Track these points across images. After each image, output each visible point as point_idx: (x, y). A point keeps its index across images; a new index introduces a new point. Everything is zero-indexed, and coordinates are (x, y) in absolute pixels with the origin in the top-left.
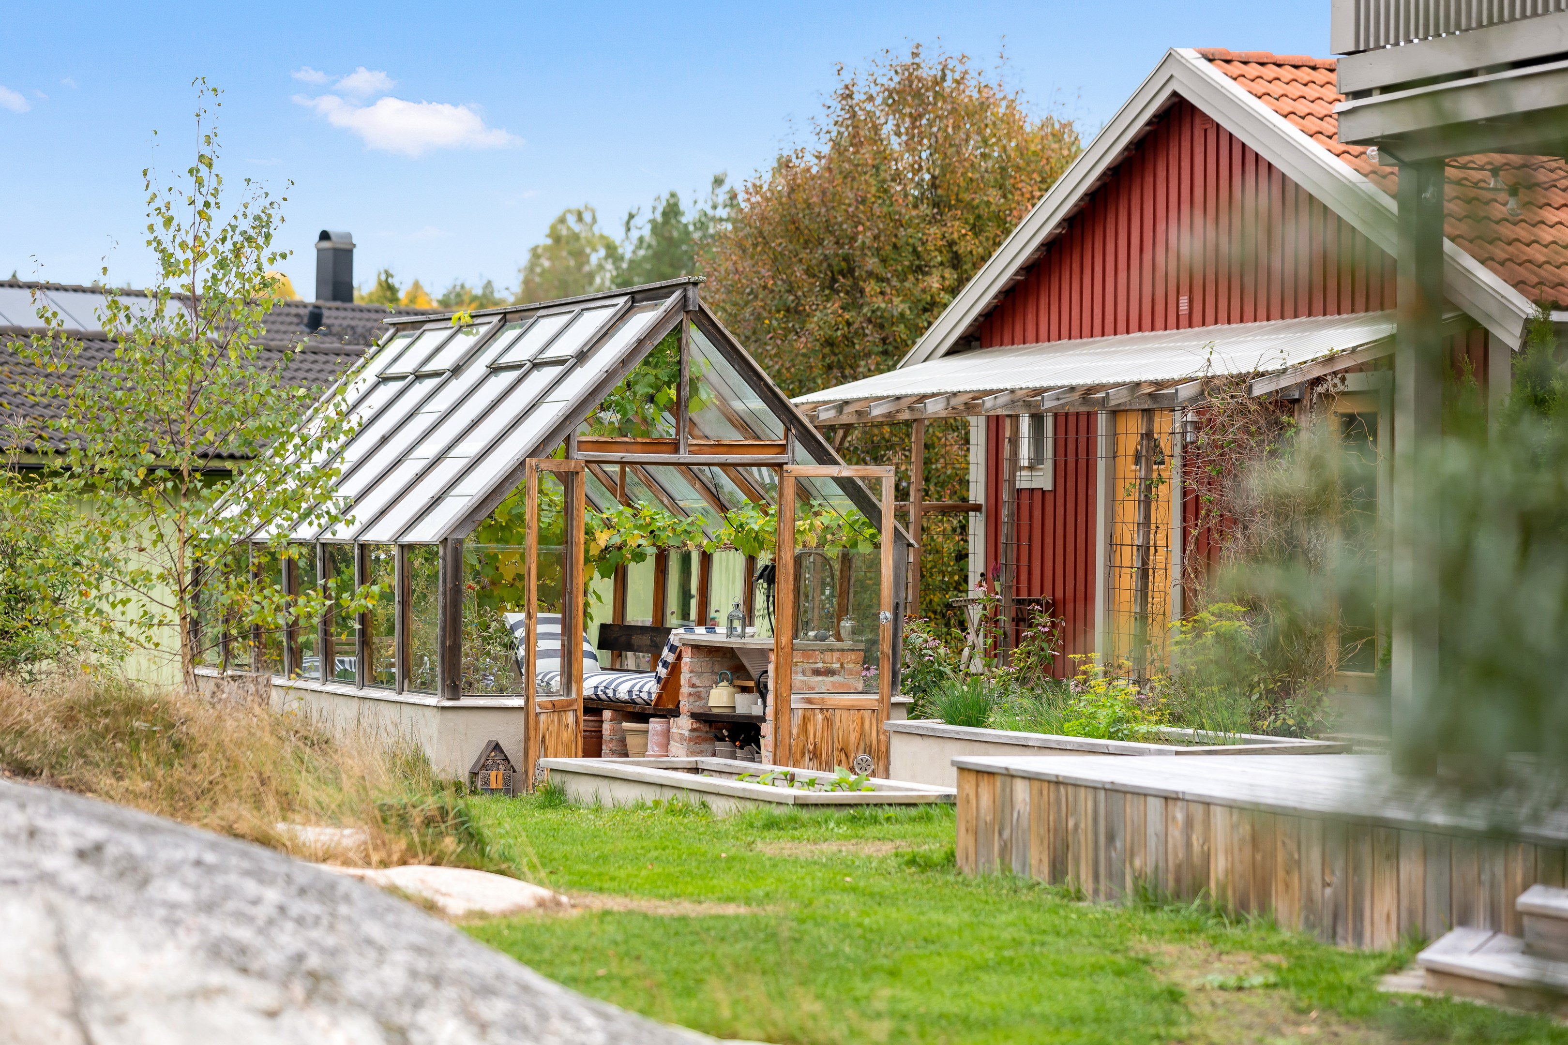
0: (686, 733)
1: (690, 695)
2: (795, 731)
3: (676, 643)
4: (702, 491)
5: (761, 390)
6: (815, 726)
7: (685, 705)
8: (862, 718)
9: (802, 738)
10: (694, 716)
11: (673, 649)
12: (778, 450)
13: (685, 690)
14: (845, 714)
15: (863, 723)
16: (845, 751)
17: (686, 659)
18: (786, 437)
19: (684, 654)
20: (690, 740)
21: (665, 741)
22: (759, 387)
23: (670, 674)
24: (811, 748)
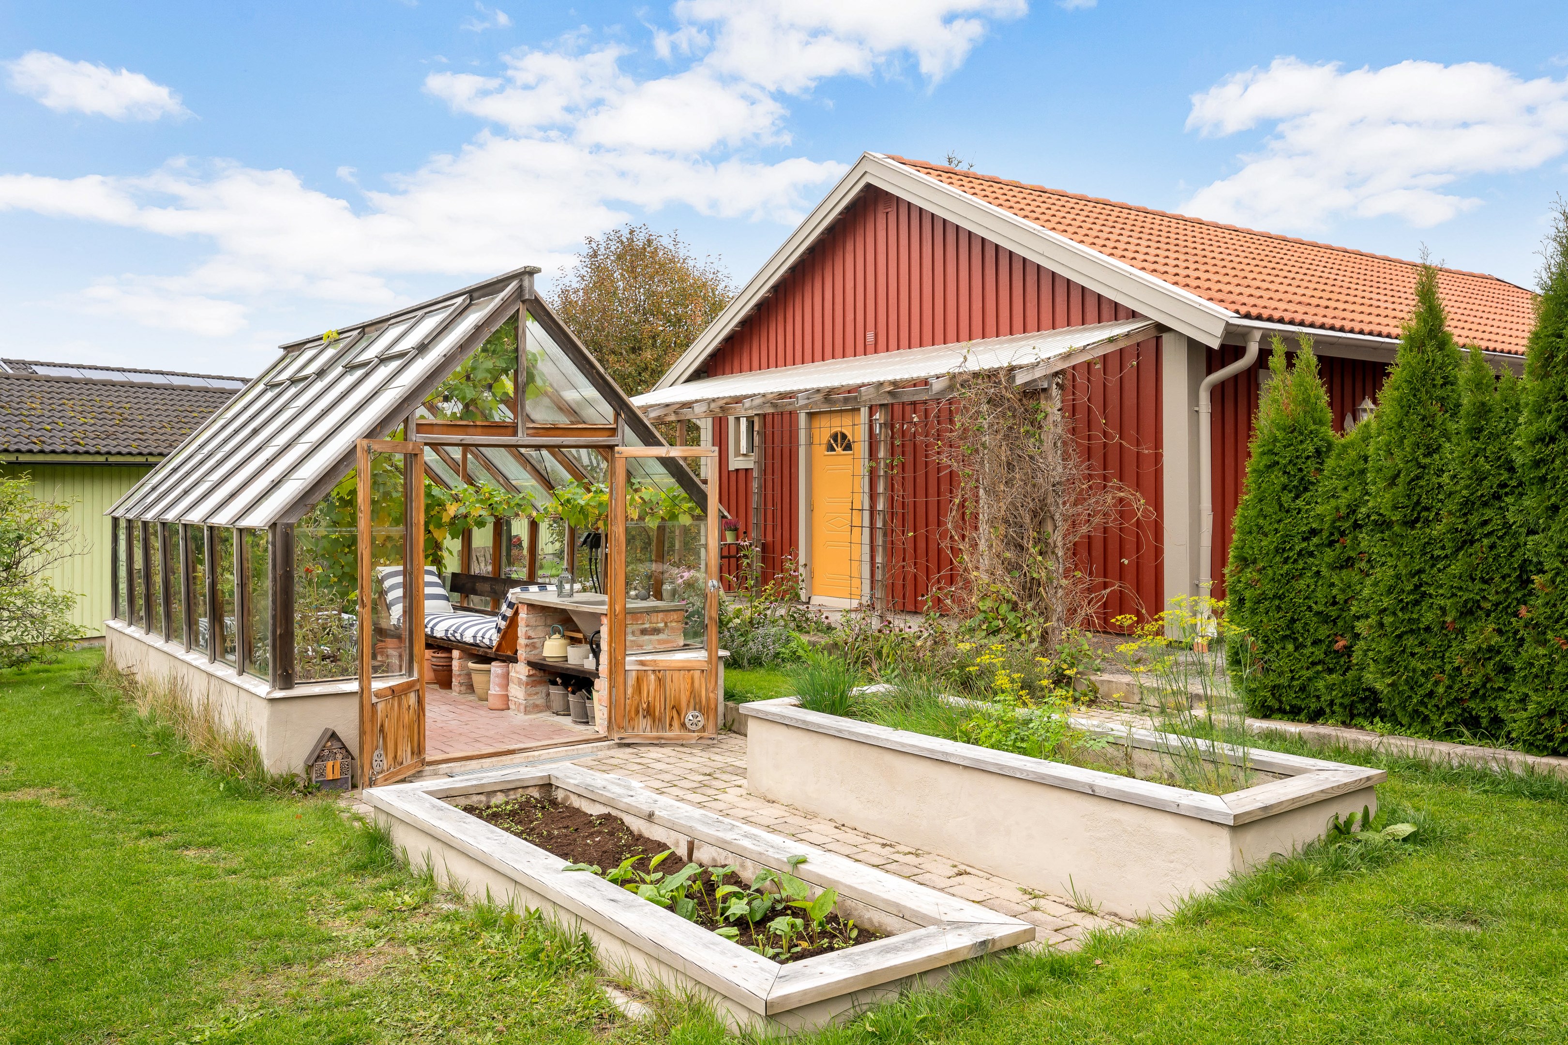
0: (524, 678)
1: (527, 645)
2: (630, 691)
3: (513, 601)
4: (533, 473)
5: (593, 377)
6: (648, 686)
7: (522, 654)
8: (692, 678)
9: (637, 697)
10: (530, 663)
11: (511, 605)
12: (608, 433)
13: (522, 641)
14: (676, 674)
15: (693, 683)
16: (677, 708)
17: (523, 615)
18: (616, 421)
19: (520, 610)
20: (527, 684)
21: (504, 682)
22: (592, 375)
23: (508, 627)
24: (645, 706)
